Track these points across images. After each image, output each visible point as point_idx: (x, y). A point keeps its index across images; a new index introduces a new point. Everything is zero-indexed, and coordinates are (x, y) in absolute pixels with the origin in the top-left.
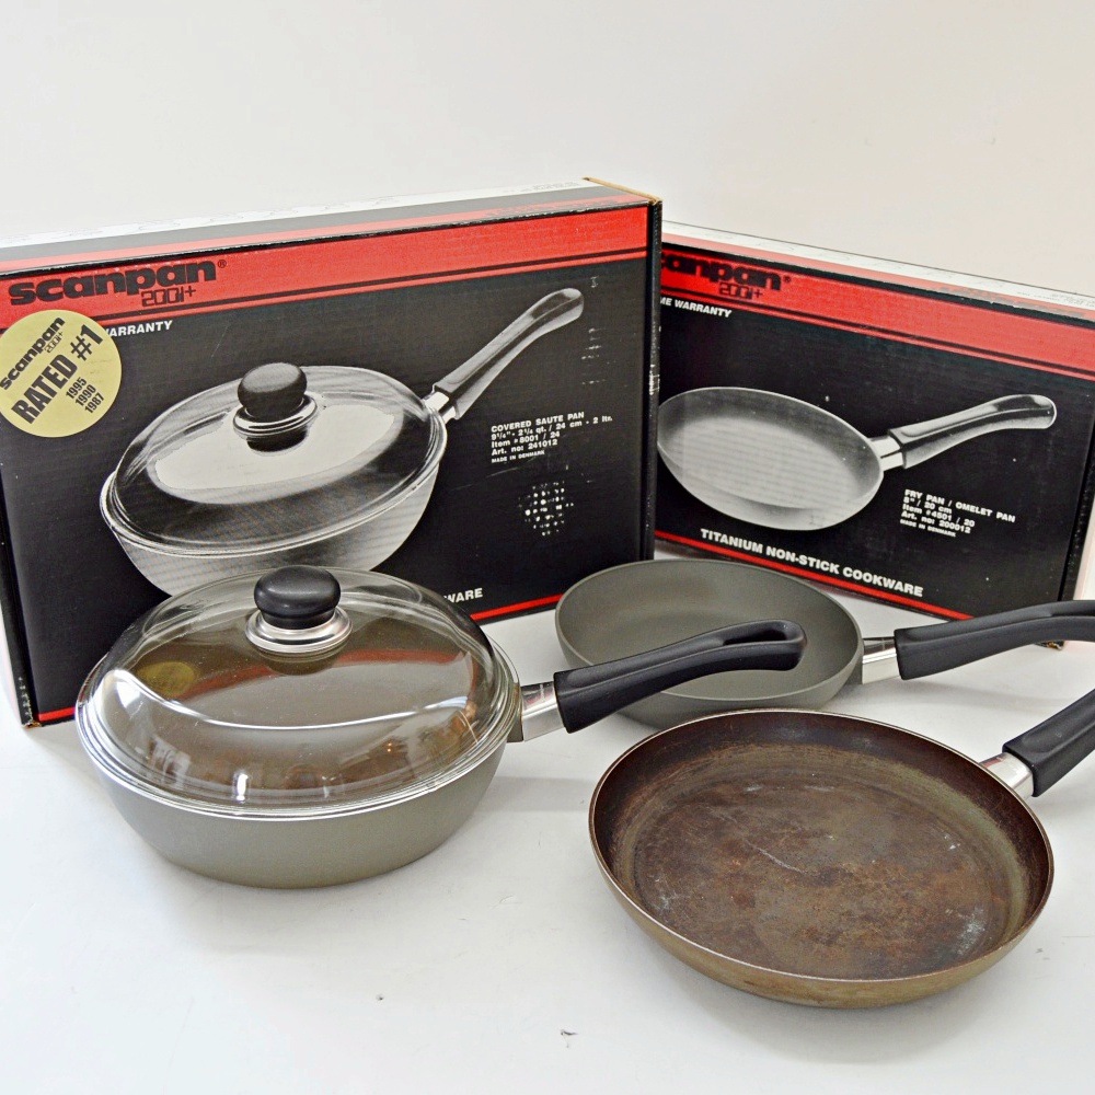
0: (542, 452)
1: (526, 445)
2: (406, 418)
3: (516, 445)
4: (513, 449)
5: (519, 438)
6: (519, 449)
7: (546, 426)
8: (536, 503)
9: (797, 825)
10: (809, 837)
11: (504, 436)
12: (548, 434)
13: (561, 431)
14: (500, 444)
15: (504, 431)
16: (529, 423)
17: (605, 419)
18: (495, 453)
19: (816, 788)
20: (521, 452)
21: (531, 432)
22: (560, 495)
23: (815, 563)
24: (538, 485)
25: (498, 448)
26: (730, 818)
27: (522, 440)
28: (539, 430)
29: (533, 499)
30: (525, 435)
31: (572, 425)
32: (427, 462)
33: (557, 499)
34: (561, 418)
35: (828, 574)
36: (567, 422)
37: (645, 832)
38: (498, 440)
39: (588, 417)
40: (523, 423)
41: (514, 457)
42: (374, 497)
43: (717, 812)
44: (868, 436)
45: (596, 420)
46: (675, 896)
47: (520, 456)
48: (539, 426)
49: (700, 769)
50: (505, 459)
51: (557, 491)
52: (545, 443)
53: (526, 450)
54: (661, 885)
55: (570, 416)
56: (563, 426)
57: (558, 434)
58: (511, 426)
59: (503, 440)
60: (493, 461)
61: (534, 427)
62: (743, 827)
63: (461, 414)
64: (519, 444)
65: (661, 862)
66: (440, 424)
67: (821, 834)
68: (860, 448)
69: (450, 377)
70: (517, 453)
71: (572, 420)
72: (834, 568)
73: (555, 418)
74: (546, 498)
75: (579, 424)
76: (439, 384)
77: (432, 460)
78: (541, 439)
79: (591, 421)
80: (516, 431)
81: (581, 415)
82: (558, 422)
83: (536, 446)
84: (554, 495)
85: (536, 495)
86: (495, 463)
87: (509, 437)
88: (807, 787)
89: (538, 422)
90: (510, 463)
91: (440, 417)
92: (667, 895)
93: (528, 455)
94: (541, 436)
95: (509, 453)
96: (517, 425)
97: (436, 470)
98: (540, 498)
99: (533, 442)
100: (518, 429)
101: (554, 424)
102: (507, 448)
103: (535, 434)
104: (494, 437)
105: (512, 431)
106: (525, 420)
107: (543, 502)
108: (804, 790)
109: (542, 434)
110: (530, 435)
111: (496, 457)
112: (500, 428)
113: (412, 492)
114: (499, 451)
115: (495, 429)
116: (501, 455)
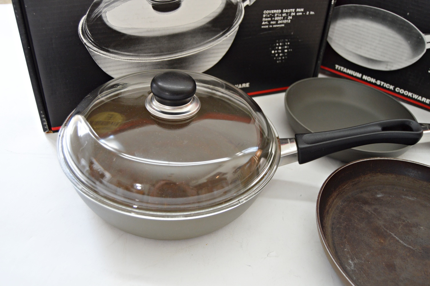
0: (283, 25)
1: (277, 21)
2: (227, 2)
4: (272, 22)
5: (274, 17)
6: (274, 22)
7: (287, 13)
8: (277, 48)
9: (405, 219)
10: (411, 227)
11: (269, 16)
12: (287, 17)
13: (293, 16)
14: (267, 19)
15: (269, 14)
16: (280, 11)
17: (312, 13)
18: (263, 23)
19: (408, 197)
20: (275, 24)
21: (280, 15)
22: (287, 45)
23: (383, 85)
24: (279, 40)
25: (265, 21)
26: (373, 212)
27: (276, 19)
28: (284, 15)
29: (276, 46)
30: (277, 16)
31: (298, 14)
32: (234, 24)
33: (286, 47)
34: (293, 10)
35: (389, 89)
36: (296, 12)
37: (334, 218)
38: (266, 17)
39: (305, 11)
40: (277, 11)
41: (271, 26)
42: (209, 39)
43: (366, 208)
44: (423, 33)
45: (308, 13)
46: (356, 261)
48: (284, 13)
49: (356, 184)
50: (267, 27)
51: (286, 44)
52: (285, 21)
53: (277, 24)
54: (348, 252)
55: (298, 10)
56: (294, 14)
57: (291, 18)
58: (273, 11)
59: (268, 18)
60: (262, 27)
61: (282, 13)
62: (380, 218)
63: (252, 3)
64: (274, 20)
65: (345, 237)
66: (242, 7)
67: (416, 225)
68: (418, 38)
70: (273, 25)
71: (299, 12)
72: (392, 87)
73: (291, 10)
74: (281, 46)
75: (301, 14)
77: (236, 23)
78: (284, 19)
79: (306, 13)
80: (274, 14)
81: (302, 10)
82: (292, 12)
83: (281, 22)
84: (285, 45)
85: (277, 44)
87: (271, 17)
88: (404, 197)
89: (284, 11)
90: (269, 29)
91: (242, 4)
92: (352, 260)
93: (277, 26)
94: (284, 17)
95: (269, 24)
96: (275, 11)
97: (237, 29)
98: (279, 46)
99: (280, 20)
100: (275, 13)
101: (290, 13)
102: (269, 22)
103: (282, 16)
104: (264, 16)
105: (272, 14)
106: (279, 9)
107: (280, 48)
108: (402, 198)
109: (285, 16)
110: (279, 16)
111: (264, 25)
112: (268, 12)
113: (225, 38)
114: (265, 23)
115: (265, 12)
116: (266, 25)
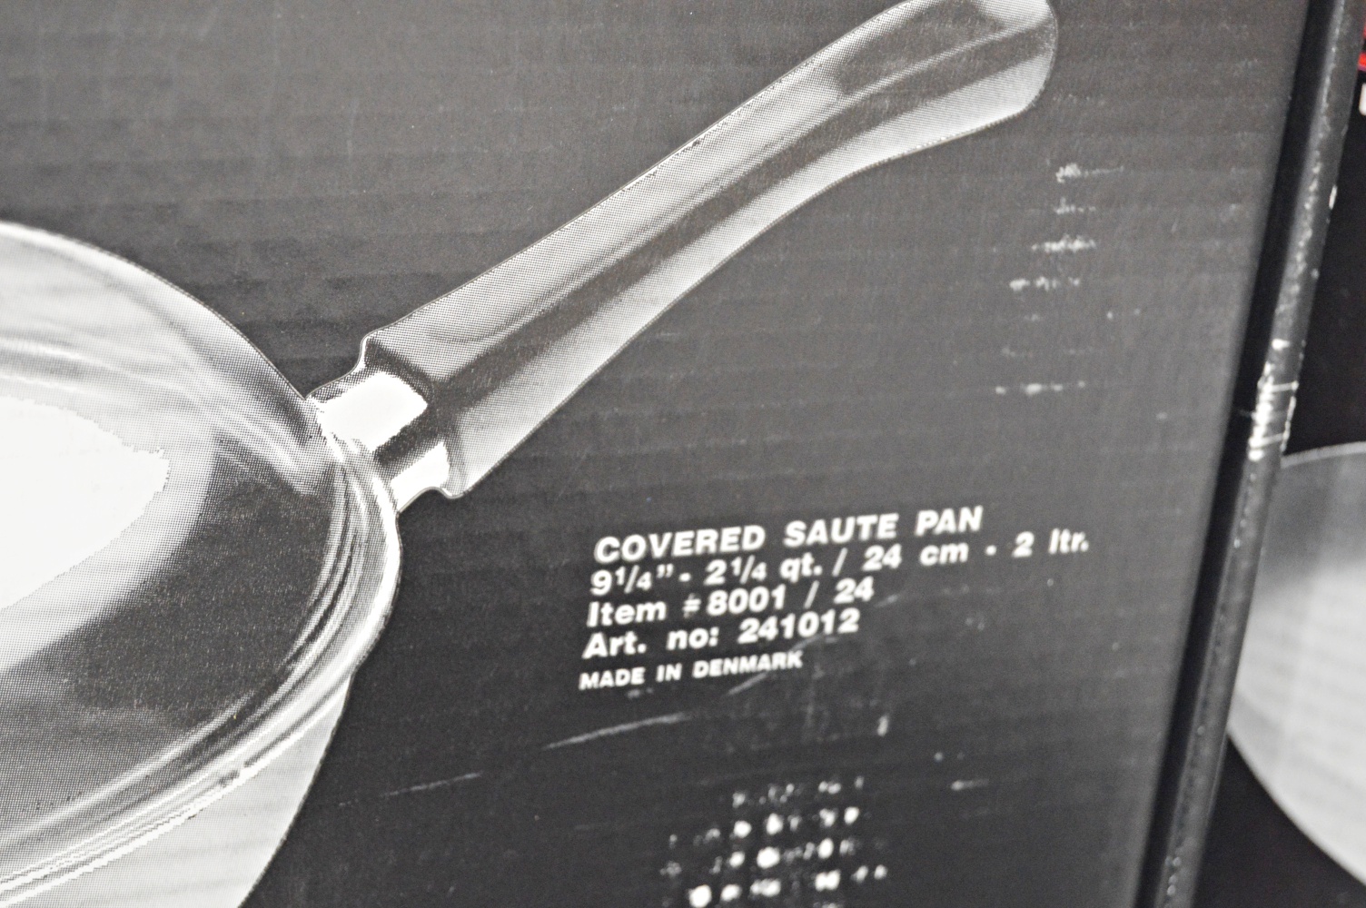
0: (793, 659)
1: (730, 624)
2: (222, 469)
3: (689, 626)
4: (677, 639)
5: (704, 593)
6: (701, 638)
7: (824, 554)
8: (737, 860)
11: (646, 582)
12: (829, 586)
13: (883, 578)
14: (625, 614)
15: (648, 563)
16: (755, 536)
17: (1065, 541)
18: (596, 647)
20: (707, 654)
21: (761, 572)
22: (840, 830)
24: (755, 790)
25: (615, 630)
27: (718, 604)
28: (791, 569)
29: (727, 844)
30: (731, 583)
31: (928, 557)
32: (300, 668)
33: (826, 849)
34: (887, 524)
36: (910, 542)
38: (617, 597)
39: (998, 530)
40: (730, 534)
41: (673, 672)
42: (40, 808)
45: (1024, 544)
47: (701, 670)
48: (797, 553)
50: (637, 676)
51: (828, 818)
52: (808, 625)
53: (729, 647)
55: (926, 520)
56: (894, 558)
57: (866, 590)
58: (682, 544)
59: (638, 597)
60: (587, 681)
61: (773, 553)
63: (475, 475)
64: (702, 620)
66: (374, 509)
69: (445, 311)
70: (687, 657)
71: (933, 538)
73: (866, 521)
74: (783, 841)
75: (958, 552)
76: (391, 337)
77: (320, 660)
78: (795, 602)
79: (1007, 544)
80: (698, 564)
81: (972, 519)
82: (874, 541)
83: (769, 630)
84: (814, 832)
85: (742, 829)
86: (591, 692)
87: (668, 592)
89: (795, 533)
90: (657, 696)
91: (376, 483)
93: (733, 666)
94: (797, 591)
95: (657, 654)
96: (706, 539)
97: (334, 708)
98: (759, 839)
99: (762, 617)
100: (707, 558)
101: (857, 549)
102: (651, 633)
103: (772, 581)
104: (602, 583)
105: (682, 564)
106: (741, 522)
107: (768, 858)
109: (805, 582)
110: (751, 585)
111: (599, 665)
112: (634, 546)
113: (218, 793)
114: (616, 643)
115: (609, 550)
116: (622, 661)
